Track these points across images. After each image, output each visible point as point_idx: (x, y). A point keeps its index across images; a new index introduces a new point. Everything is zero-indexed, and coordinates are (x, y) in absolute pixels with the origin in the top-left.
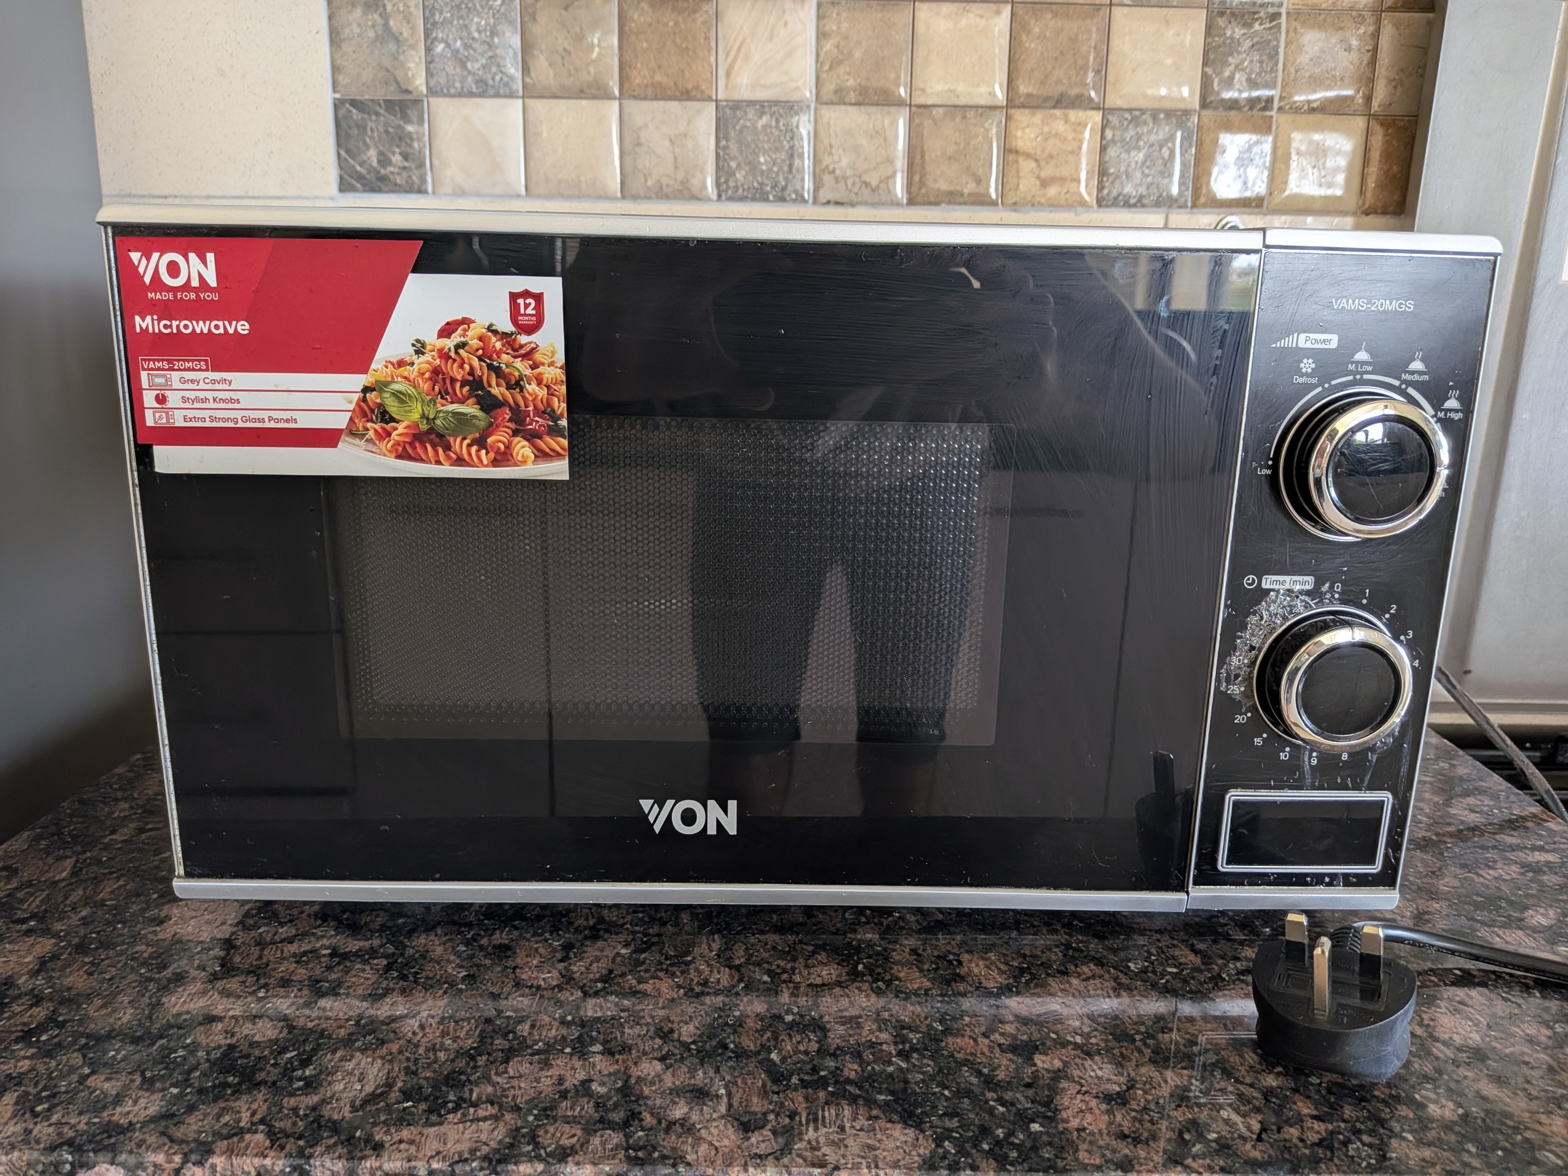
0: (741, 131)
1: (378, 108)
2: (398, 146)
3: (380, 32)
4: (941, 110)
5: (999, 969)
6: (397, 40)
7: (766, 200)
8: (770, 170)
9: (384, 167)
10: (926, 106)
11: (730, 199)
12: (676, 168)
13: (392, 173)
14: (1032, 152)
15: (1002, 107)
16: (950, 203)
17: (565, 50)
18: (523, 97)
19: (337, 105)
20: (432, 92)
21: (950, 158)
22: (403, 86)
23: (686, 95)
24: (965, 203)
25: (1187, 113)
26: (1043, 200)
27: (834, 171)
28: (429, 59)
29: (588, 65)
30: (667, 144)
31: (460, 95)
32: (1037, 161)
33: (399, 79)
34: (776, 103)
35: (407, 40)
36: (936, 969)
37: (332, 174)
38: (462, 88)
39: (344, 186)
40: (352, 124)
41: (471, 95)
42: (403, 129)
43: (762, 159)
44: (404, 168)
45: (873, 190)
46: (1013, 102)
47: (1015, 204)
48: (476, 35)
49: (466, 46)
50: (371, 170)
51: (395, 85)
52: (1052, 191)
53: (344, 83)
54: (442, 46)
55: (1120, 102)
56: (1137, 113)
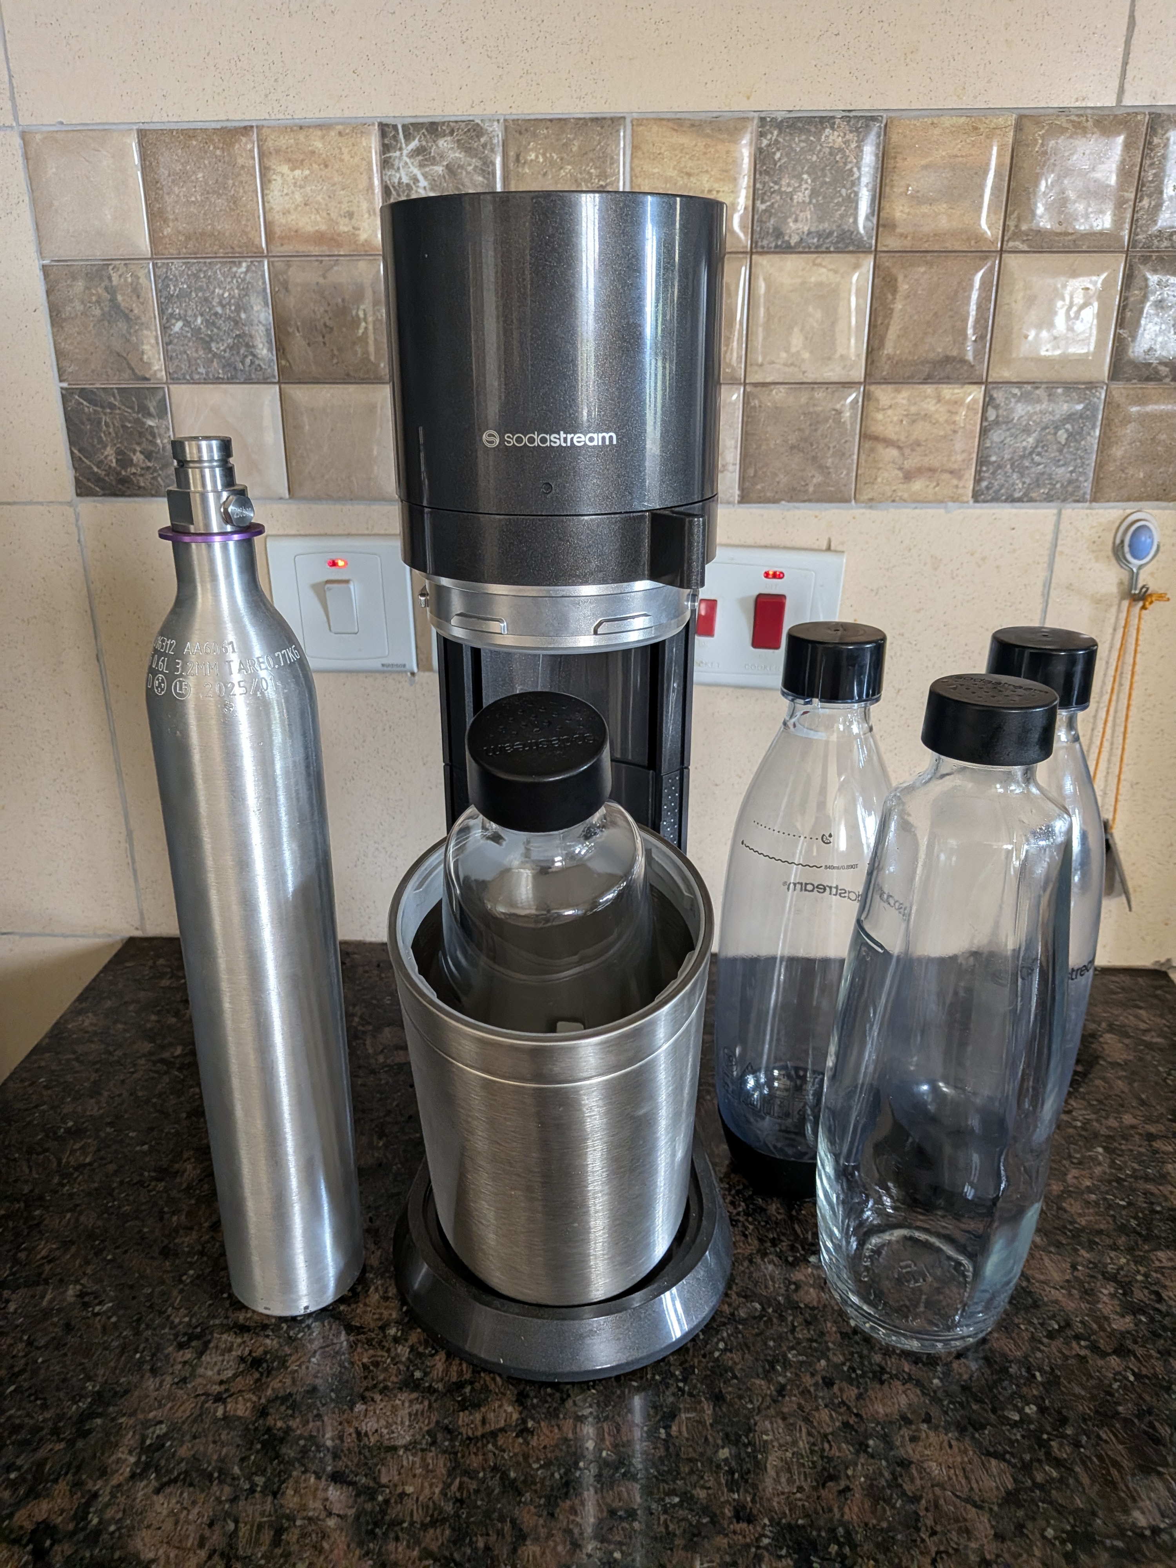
1: (112, 400)
2: (138, 444)
3: (107, 309)
4: (782, 388)
6: (127, 318)
9: (124, 467)
10: (764, 385)
13: (134, 474)
14: (894, 437)
15: (860, 383)
16: (791, 500)
17: (325, 325)
18: (279, 383)
19: (66, 396)
20: (174, 378)
21: (792, 447)
22: (140, 373)
24: (810, 501)
25: (1092, 385)
26: (906, 496)
28: (167, 339)
29: (354, 343)
31: (206, 381)
32: (899, 448)
33: (133, 364)
35: (139, 318)
37: (68, 475)
38: (207, 374)
39: (83, 490)
40: (84, 418)
41: (218, 381)
42: (144, 423)
44: (148, 468)
46: (871, 376)
47: (871, 500)
48: (219, 310)
49: (209, 324)
50: (109, 470)
51: (130, 372)
52: (918, 485)
53: (70, 370)
54: (180, 324)
55: (1007, 374)
56: (1029, 387)
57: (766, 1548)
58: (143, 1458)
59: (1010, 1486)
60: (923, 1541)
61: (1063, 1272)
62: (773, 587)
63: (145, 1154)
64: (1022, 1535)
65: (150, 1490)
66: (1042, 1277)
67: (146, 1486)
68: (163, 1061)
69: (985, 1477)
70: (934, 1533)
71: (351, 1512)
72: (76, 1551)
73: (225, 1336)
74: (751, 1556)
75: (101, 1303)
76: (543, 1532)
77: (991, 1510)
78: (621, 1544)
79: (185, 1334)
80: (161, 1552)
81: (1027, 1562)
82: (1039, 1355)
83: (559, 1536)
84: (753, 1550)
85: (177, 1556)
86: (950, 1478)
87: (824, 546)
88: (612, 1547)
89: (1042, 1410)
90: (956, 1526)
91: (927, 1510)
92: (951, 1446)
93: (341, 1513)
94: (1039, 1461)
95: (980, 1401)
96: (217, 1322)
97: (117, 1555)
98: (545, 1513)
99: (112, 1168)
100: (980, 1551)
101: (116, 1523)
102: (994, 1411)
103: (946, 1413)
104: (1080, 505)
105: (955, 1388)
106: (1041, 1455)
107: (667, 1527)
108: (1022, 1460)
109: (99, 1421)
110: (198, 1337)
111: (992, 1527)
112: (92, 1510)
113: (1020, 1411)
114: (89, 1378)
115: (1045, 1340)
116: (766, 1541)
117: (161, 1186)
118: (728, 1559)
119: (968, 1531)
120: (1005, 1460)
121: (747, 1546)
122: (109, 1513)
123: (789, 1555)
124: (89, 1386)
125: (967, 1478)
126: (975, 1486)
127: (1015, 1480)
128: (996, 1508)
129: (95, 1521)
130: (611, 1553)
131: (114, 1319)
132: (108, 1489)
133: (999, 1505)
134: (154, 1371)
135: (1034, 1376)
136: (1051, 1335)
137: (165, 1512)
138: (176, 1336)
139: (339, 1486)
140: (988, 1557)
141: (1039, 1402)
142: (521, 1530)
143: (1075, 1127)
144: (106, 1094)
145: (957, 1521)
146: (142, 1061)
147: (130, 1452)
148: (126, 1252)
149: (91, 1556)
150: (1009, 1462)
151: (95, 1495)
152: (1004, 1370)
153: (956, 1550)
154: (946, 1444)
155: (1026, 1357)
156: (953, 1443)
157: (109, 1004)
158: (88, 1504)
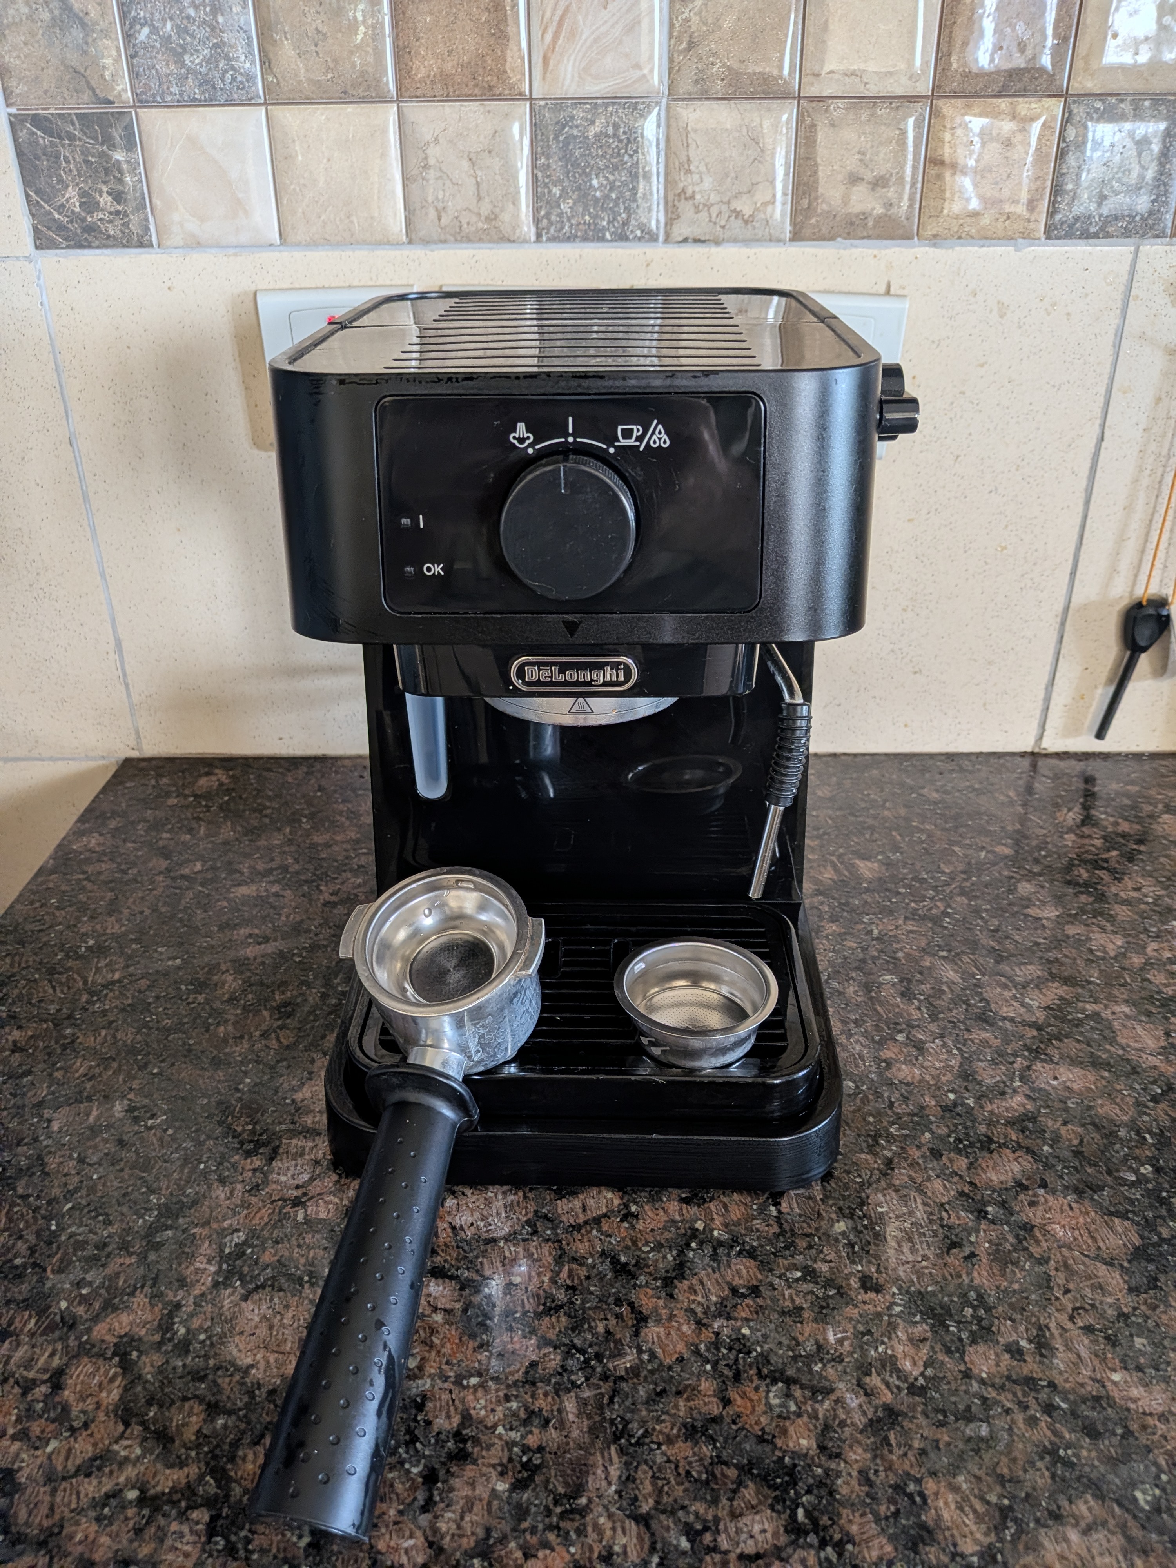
0: (567, 142)
1: (70, 128)
2: (105, 183)
3: (57, 12)
4: (840, 103)
5: (975, 1511)
6: (83, 24)
7: (602, 239)
8: (607, 197)
9: (91, 213)
10: (820, 99)
11: (553, 239)
12: (480, 198)
13: (101, 220)
14: (962, 161)
15: (926, 97)
16: (848, 236)
17: (318, 31)
18: (265, 104)
19: (15, 124)
20: (141, 101)
22: (101, 95)
23: (488, 94)
24: (869, 237)
26: (973, 232)
27: (692, 197)
28: (131, 51)
29: (352, 53)
30: (465, 164)
31: (179, 104)
33: (93, 83)
34: (613, 100)
35: (96, 23)
36: (897, 1514)
37: (24, 224)
38: (181, 95)
39: (42, 242)
40: (40, 153)
41: (194, 103)
42: (110, 158)
43: (595, 183)
44: (118, 213)
45: (746, 222)
46: (940, 89)
47: (935, 236)
48: (192, 12)
49: (181, 31)
50: (73, 217)
51: (88, 92)
52: (985, 218)
53: (18, 91)
54: (146, 31)
55: (1090, 85)
56: (1113, 100)
57: (898, 1315)
58: (225, 1266)
59: (1137, 1242)
60: (1057, 1299)
61: (1158, 1039)
63: (179, 968)
64: (1156, 1287)
65: (236, 1297)
66: (1137, 1045)
67: (233, 1294)
68: (183, 877)
69: (1111, 1236)
70: (1067, 1291)
71: (458, 1306)
72: (167, 1362)
73: (294, 1141)
74: (885, 1324)
75: (153, 1116)
76: (664, 1312)
77: (1122, 1266)
78: (747, 1320)
79: (250, 1142)
80: (259, 1356)
81: (1165, 1312)
82: (1146, 1118)
83: (681, 1316)
84: (886, 1318)
85: (276, 1361)
86: (1075, 1239)
87: (882, 289)
88: (739, 1323)
89: (1158, 1170)
90: (1089, 1283)
91: (1057, 1270)
92: (1071, 1209)
93: (448, 1306)
94: (1163, 1218)
95: (1095, 1165)
96: (284, 1127)
97: (211, 1362)
98: (663, 1294)
99: (144, 983)
100: (1117, 1306)
101: (206, 1331)
102: (1109, 1173)
103: (1061, 1177)
104: (1159, 240)
105: (1066, 1154)
106: (1164, 1212)
107: (793, 1301)
108: (1145, 1217)
109: (169, 1233)
110: (264, 1145)
111: (1125, 1282)
112: (176, 1320)
113: (1136, 1172)
114: (153, 1192)
115: (1151, 1104)
116: (898, 1309)
117: (201, 998)
118: (861, 1328)
119: (1102, 1289)
120: (1128, 1219)
121: (879, 1315)
122: (196, 1323)
123: (924, 1320)
124: (154, 1199)
125: (1092, 1237)
126: (1101, 1244)
127: (1142, 1237)
128: (1126, 1264)
129: (182, 1331)
130: (739, 1330)
131: (170, 1132)
132: (191, 1300)
133: (1129, 1262)
134: (222, 1181)
135: (1144, 1138)
136: (1155, 1099)
137: (257, 1319)
138: (242, 1143)
139: (440, 1281)
140: (1125, 1310)
141: (1152, 1161)
142: (641, 1312)
143: (1147, 903)
144: (126, 912)
145: (1089, 1278)
146: (160, 878)
147: (209, 1262)
148: (173, 1065)
149: (184, 1365)
150: (1133, 1221)
151: (178, 1306)
152: (1113, 1134)
153: (1093, 1306)
154: (1066, 1207)
155: (1133, 1120)
156: (1074, 1205)
157: (113, 824)
158: (171, 1315)
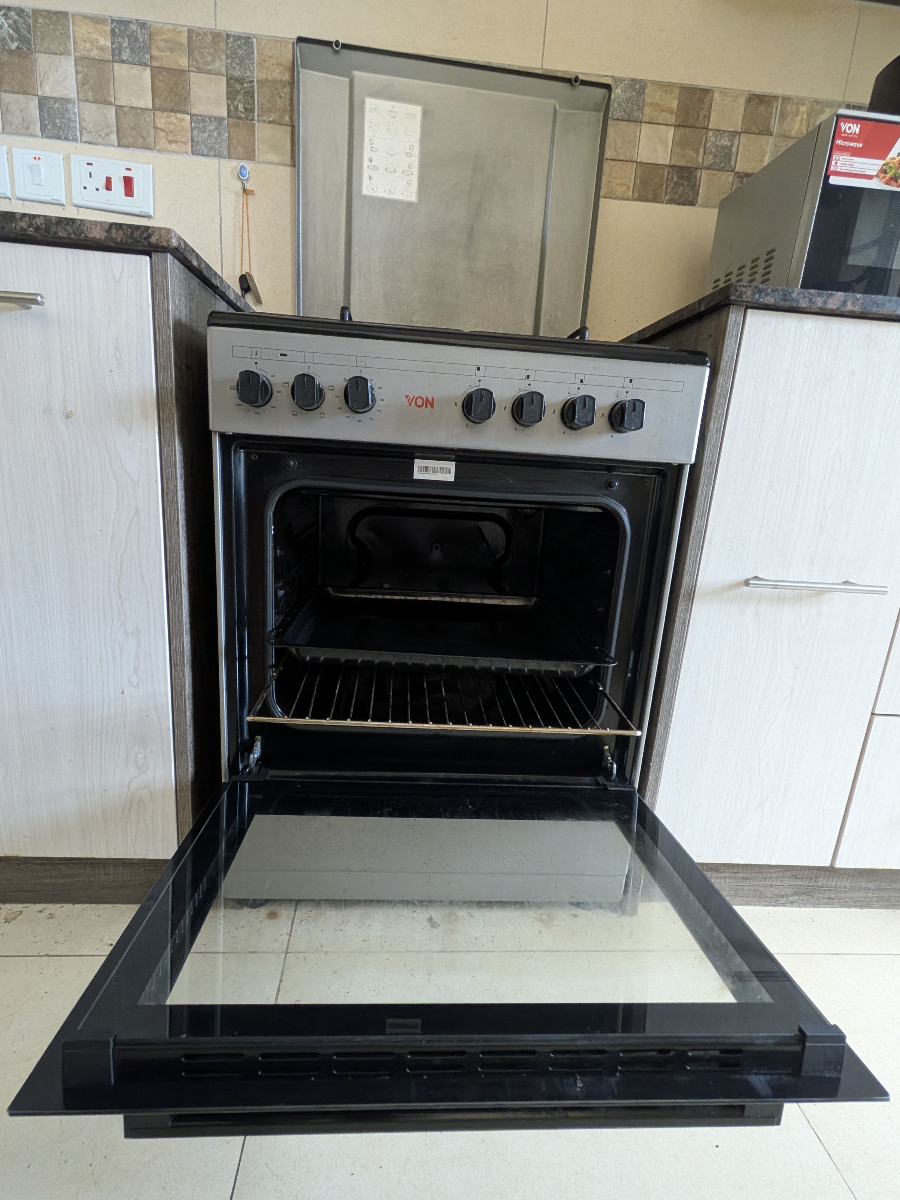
0: (48, 109)
4: (127, 108)
7: (61, 139)
8: (61, 126)
10: (121, 106)
11: (46, 137)
12: (23, 122)
14: (164, 128)
15: (151, 110)
16: (134, 147)
21: (132, 128)
23: (25, 93)
25: (223, 119)
26: (170, 150)
27: (86, 129)
30: (19, 112)
32: (166, 133)
34: (62, 99)
43: (57, 121)
45: (103, 138)
46: (154, 109)
47: (160, 150)
52: (173, 146)
55: (196, 112)
62: (128, 174)
104: (225, 159)
